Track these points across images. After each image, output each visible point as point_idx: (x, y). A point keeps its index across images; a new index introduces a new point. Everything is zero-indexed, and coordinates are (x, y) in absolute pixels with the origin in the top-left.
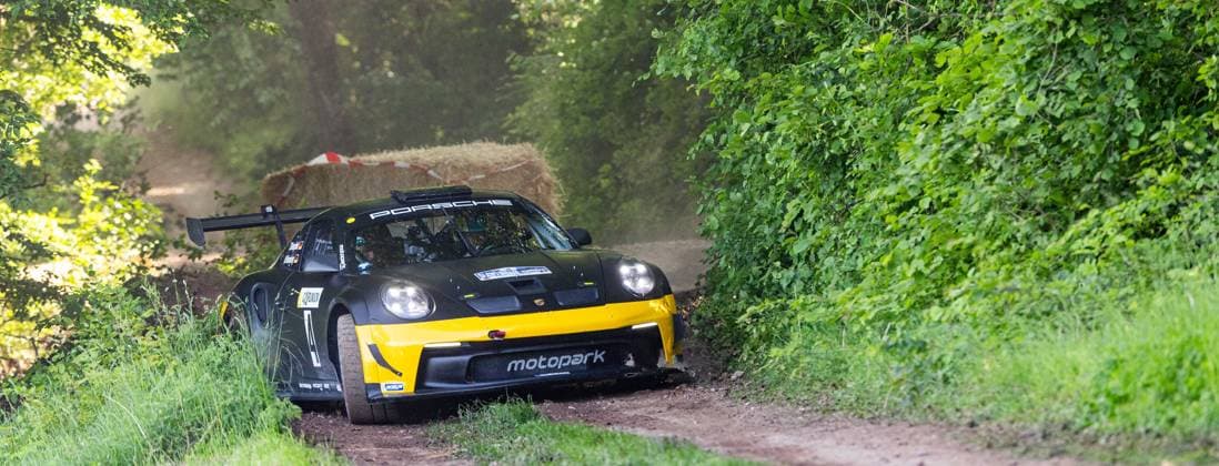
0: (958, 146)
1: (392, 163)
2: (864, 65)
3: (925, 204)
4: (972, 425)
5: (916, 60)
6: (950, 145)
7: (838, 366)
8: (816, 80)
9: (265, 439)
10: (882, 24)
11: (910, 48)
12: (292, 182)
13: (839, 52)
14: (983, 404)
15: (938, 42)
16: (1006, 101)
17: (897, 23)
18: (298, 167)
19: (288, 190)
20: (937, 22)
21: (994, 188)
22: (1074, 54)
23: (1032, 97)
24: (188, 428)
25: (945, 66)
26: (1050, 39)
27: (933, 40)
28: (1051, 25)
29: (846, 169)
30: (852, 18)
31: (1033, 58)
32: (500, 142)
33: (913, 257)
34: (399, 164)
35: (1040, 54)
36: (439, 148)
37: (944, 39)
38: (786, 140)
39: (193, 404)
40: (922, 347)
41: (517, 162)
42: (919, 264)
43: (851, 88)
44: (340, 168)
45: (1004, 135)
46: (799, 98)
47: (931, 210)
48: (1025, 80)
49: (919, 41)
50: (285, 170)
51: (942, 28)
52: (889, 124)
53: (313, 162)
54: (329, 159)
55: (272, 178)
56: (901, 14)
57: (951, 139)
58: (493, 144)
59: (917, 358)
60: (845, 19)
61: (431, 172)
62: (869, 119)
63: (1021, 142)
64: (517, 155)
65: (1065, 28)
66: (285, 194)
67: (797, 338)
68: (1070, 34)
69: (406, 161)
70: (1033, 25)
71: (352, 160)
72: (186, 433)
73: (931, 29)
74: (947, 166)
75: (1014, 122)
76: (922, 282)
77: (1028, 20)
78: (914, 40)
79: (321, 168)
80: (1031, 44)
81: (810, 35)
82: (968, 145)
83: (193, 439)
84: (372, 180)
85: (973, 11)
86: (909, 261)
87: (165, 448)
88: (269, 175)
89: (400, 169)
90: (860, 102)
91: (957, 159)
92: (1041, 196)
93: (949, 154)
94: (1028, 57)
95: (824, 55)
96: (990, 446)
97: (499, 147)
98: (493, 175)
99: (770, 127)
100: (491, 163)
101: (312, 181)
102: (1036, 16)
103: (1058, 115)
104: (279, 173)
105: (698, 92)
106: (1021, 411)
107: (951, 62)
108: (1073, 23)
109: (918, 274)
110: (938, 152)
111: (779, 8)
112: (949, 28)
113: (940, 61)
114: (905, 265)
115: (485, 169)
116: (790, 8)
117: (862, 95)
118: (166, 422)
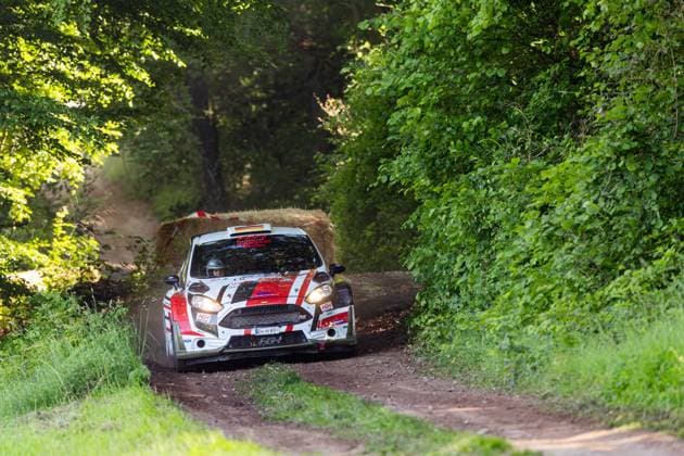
0: (551, 229)
1: (237, 219)
2: (503, 176)
3: (533, 262)
5: (533, 174)
6: (546, 228)
8: (475, 185)
10: (514, 152)
11: (531, 167)
12: (177, 228)
13: (489, 168)
15: (547, 164)
16: (580, 204)
17: (523, 151)
18: (181, 219)
19: (174, 232)
20: (548, 152)
21: (572, 256)
22: (622, 176)
23: (596, 202)
24: (88, 380)
25: (547, 179)
26: (608, 167)
27: (544, 163)
28: (609, 159)
29: (491, 238)
30: (497, 148)
31: (597, 178)
32: (303, 208)
33: (523, 294)
34: (241, 220)
35: (603, 176)
36: (266, 211)
37: (550, 163)
40: (522, 350)
41: (312, 220)
42: (527, 298)
43: (496, 190)
44: (206, 221)
45: (579, 224)
46: (464, 196)
47: (537, 265)
48: (592, 191)
49: (535, 163)
50: (172, 221)
51: (551, 155)
52: (516, 213)
53: (189, 217)
54: (199, 215)
55: (165, 225)
56: (527, 146)
57: (547, 225)
58: (299, 210)
59: (518, 356)
60: (494, 149)
63: (589, 227)
64: (313, 217)
65: (618, 161)
66: (172, 236)
67: (456, 339)
68: (620, 165)
69: (245, 218)
70: (597, 158)
71: (213, 216)
73: (544, 156)
74: (544, 241)
75: (585, 218)
76: (528, 309)
77: (594, 155)
78: (533, 162)
79: (194, 220)
80: (596, 170)
81: (472, 158)
82: (556, 229)
83: (91, 387)
85: (570, 146)
86: (521, 296)
87: (75, 392)
88: (163, 224)
89: (242, 222)
90: (500, 198)
91: (550, 237)
92: (599, 261)
93: (545, 234)
94: (594, 177)
95: (480, 170)
97: (302, 212)
99: (447, 212)
100: (297, 221)
101: (188, 228)
102: (600, 153)
103: (611, 213)
104: (169, 222)
107: (551, 177)
108: (622, 158)
109: (526, 304)
110: (538, 233)
111: (452, 143)
112: (555, 156)
113: (544, 176)
114: (518, 299)
115: (293, 224)
117: (502, 194)
118: (76, 376)
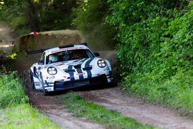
0: (174, 44)
1: (48, 34)
2: (153, 24)
4: (177, 109)
5: (164, 23)
6: (172, 44)
7: (147, 90)
8: (142, 26)
9: (23, 105)
10: (157, 15)
11: (163, 20)
12: (26, 38)
13: (147, 20)
14: (179, 103)
15: (169, 19)
16: (184, 35)
17: (160, 15)
18: (27, 35)
19: (25, 39)
20: (169, 15)
21: (182, 54)
23: (190, 34)
24: (7, 101)
25: (170, 25)
27: (168, 18)
29: (148, 46)
30: (150, 13)
31: (190, 26)
32: (71, 30)
33: (163, 68)
34: (49, 35)
36: (58, 31)
37: (170, 18)
38: (135, 39)
39: (8, 96)
40: (166, 89)
41: (75, 34)
42: (165, 69)
43: (150, 28)
44: (37, 35)
45: (184, 43)
46: (138, 31)
48: (188, 30)
49: (164, 19)
50: (25, 35)
51: (170, 16)
52: (158, 37)
53: (31, 34)
54: (34, 33)
55: (22, 37)
56: (161, 13)
57: (172, 43)
58: (70, 30)
59: (165, 92)
60: (149, 13)
61: (56, 36)
62: (154, 35)
64: (75, 33)
66: (25, 40)
67: (137, 83)
69: (51, 34)
71: (39, 33)
72: (6, 102)
73: (167, 16)
74: (171, 49)
75: (186, 40)
77: (189, 17)
78: (163, 18)
79: (32, 35)
80: (189, 23)
81: (141, 17)
82: (176, 44)
83: (8, 104)
84: (43, 38)
85: (176, 12)
86: (162, 68)
87: (2, 106)
88: (21, 36)
89: (50, 36)
90: (151, 32)
91: (173, 47)
93: (172, 46)
94: (189, 26)
95: (144, 21)
96: (181, 115)
97: (71, 31)
98: (70, 37)
99: (132, 36)
100: (69, 34)
101: (31, 38)
102: (191, 17)
104: (23, 36)
105: (116, 29)
106: (188, 106)
107: (171, 24)
109: (164, 71)
110: (169, 46)
111: (134, 11)
112: (171, 16)
113: (169, 24)
114: (162, 69)
115: (68, 36)
116: (136, 11)
117: (152, 30)
118: (2, 100)
